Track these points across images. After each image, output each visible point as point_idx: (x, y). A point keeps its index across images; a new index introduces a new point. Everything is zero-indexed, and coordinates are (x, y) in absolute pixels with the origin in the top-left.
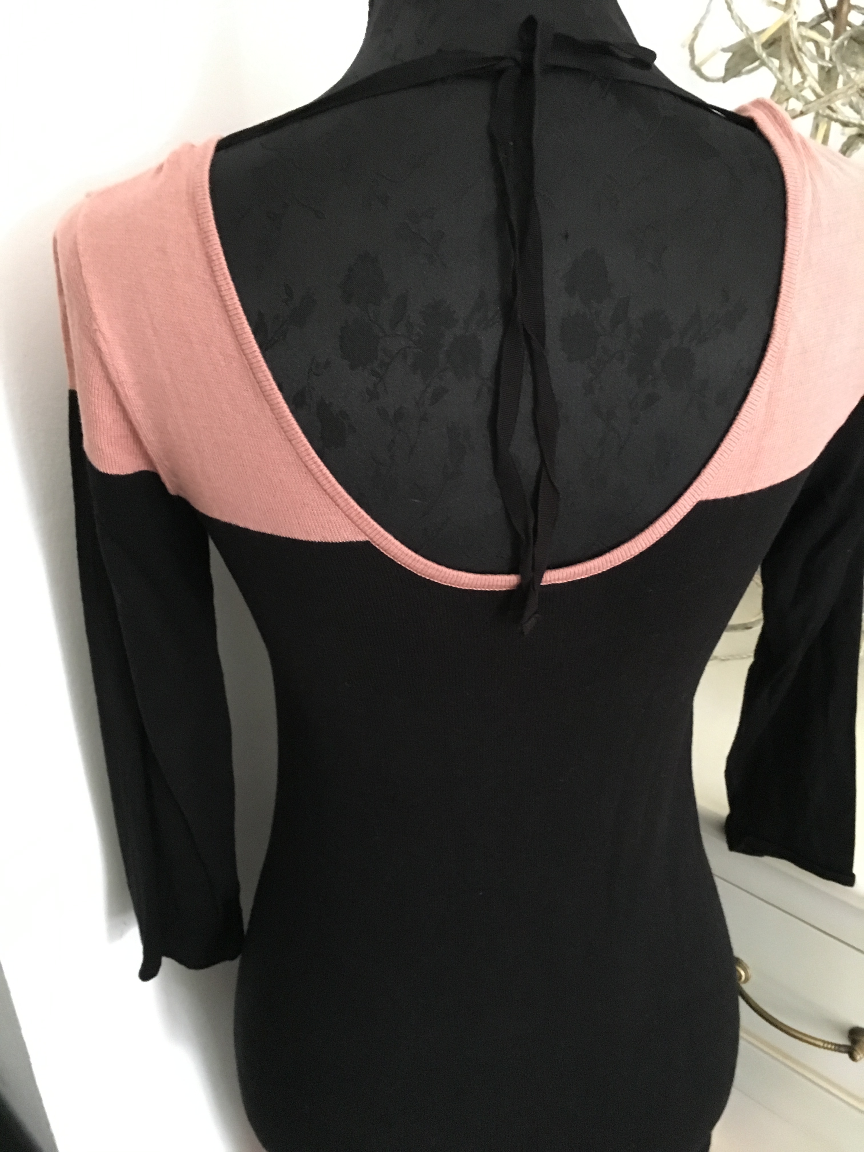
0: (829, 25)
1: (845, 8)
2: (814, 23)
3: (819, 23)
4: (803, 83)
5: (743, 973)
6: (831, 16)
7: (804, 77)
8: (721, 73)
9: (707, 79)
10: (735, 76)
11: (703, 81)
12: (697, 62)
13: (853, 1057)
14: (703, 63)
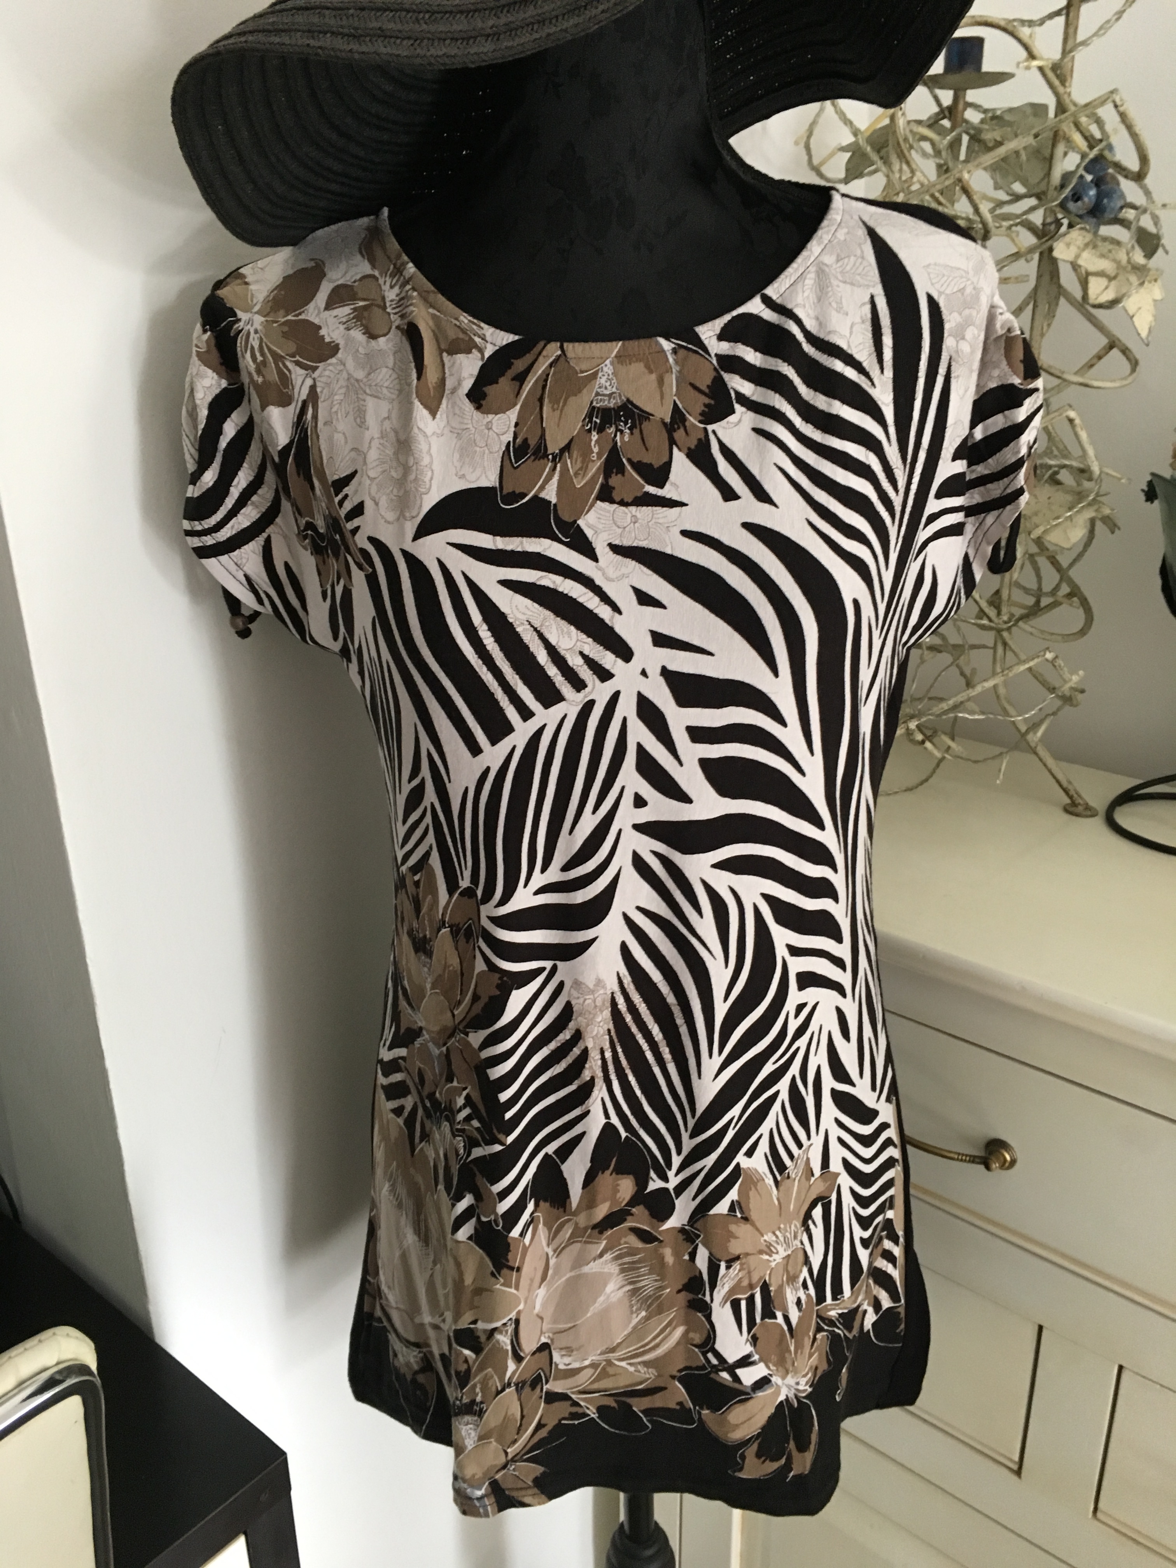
0: (946, 123)
1: (961, 106)
2: (931, 121)
3: (936, 122)
4: (912, 177)
6: (947, 113)
7: (913, 172)
8: (843, 174)
10: (856, 178)
12: (816, 162)
13: (988, 1168)
14: (822, 163)
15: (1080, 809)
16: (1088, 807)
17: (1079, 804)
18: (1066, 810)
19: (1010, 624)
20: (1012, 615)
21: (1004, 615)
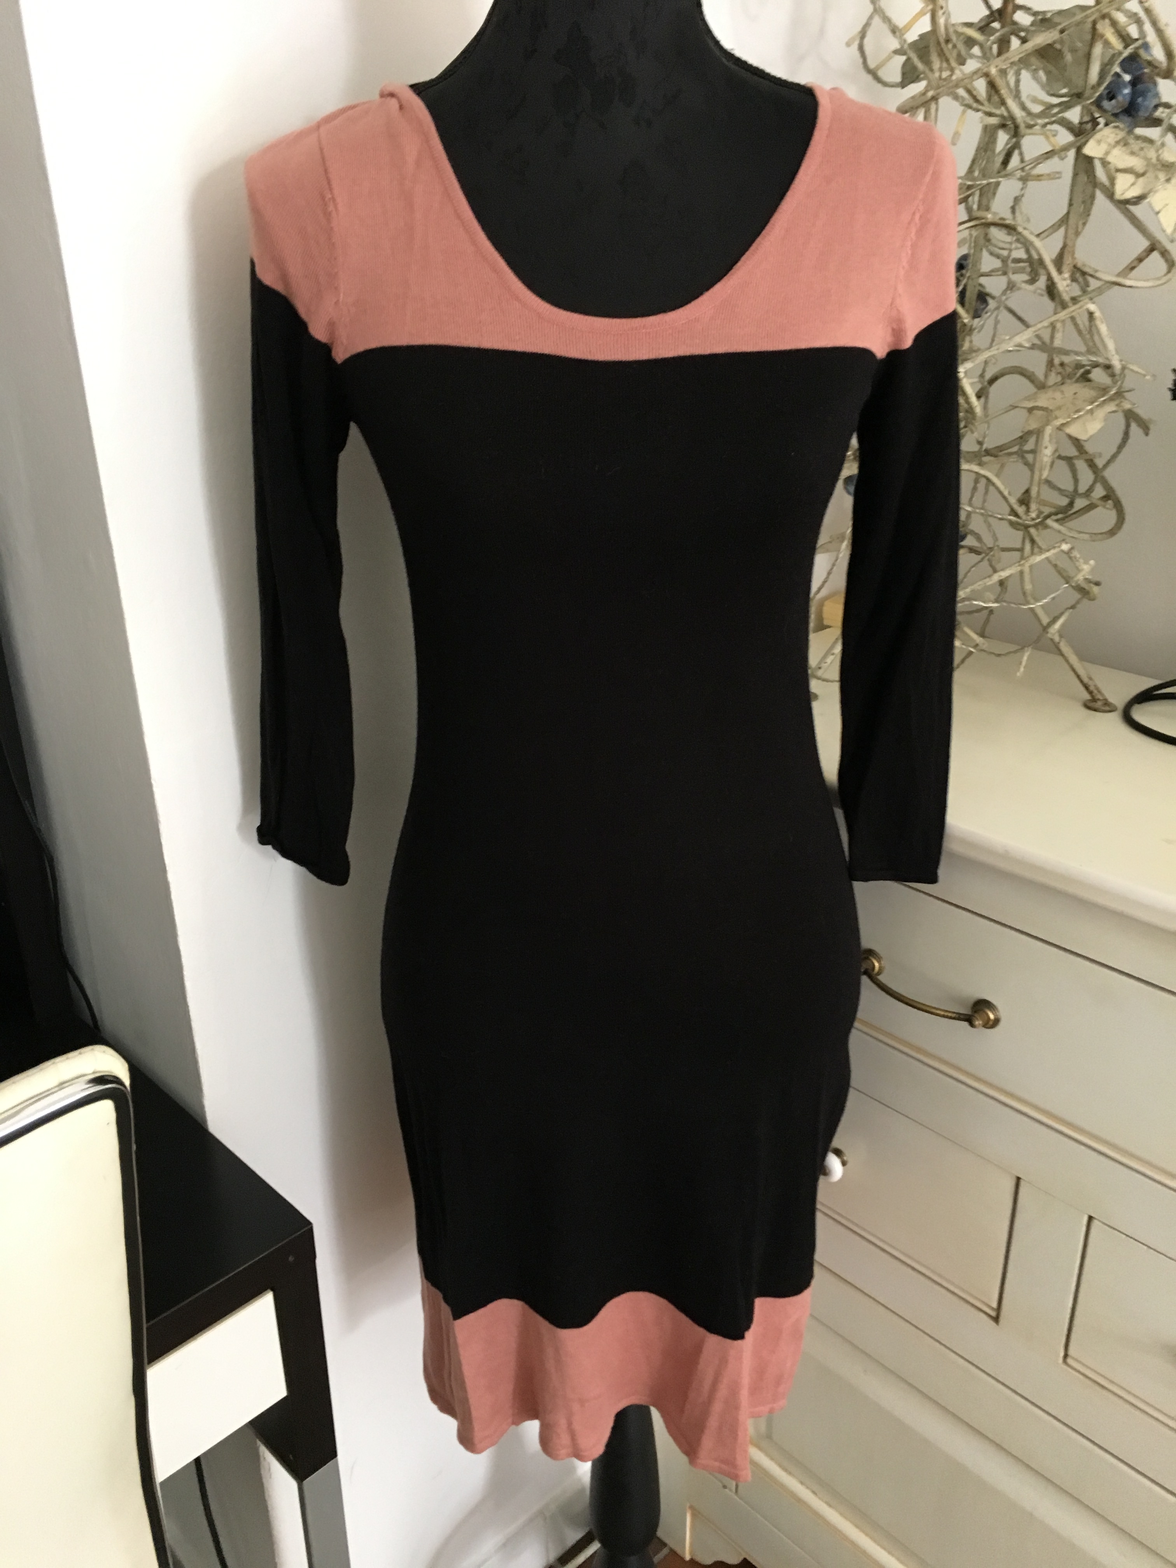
0: (996, 25)
1: (1010, 8)
2: (983, 24)
3: (988, 25)
5: (877, 964)
6: (996, 15)
8: (898, 78)
9: (885, 84)
10: (913, 82)
11: (879, 86)
12: (872, 65)
13: (972, 1026)
14: (879, 67)
15: (1099, 704)
16: (1106, 703)
17: (1099, 699)
18: (1088, 706)
19: (1038, 521)
20: (1040, 512)
21: (1033, 512)
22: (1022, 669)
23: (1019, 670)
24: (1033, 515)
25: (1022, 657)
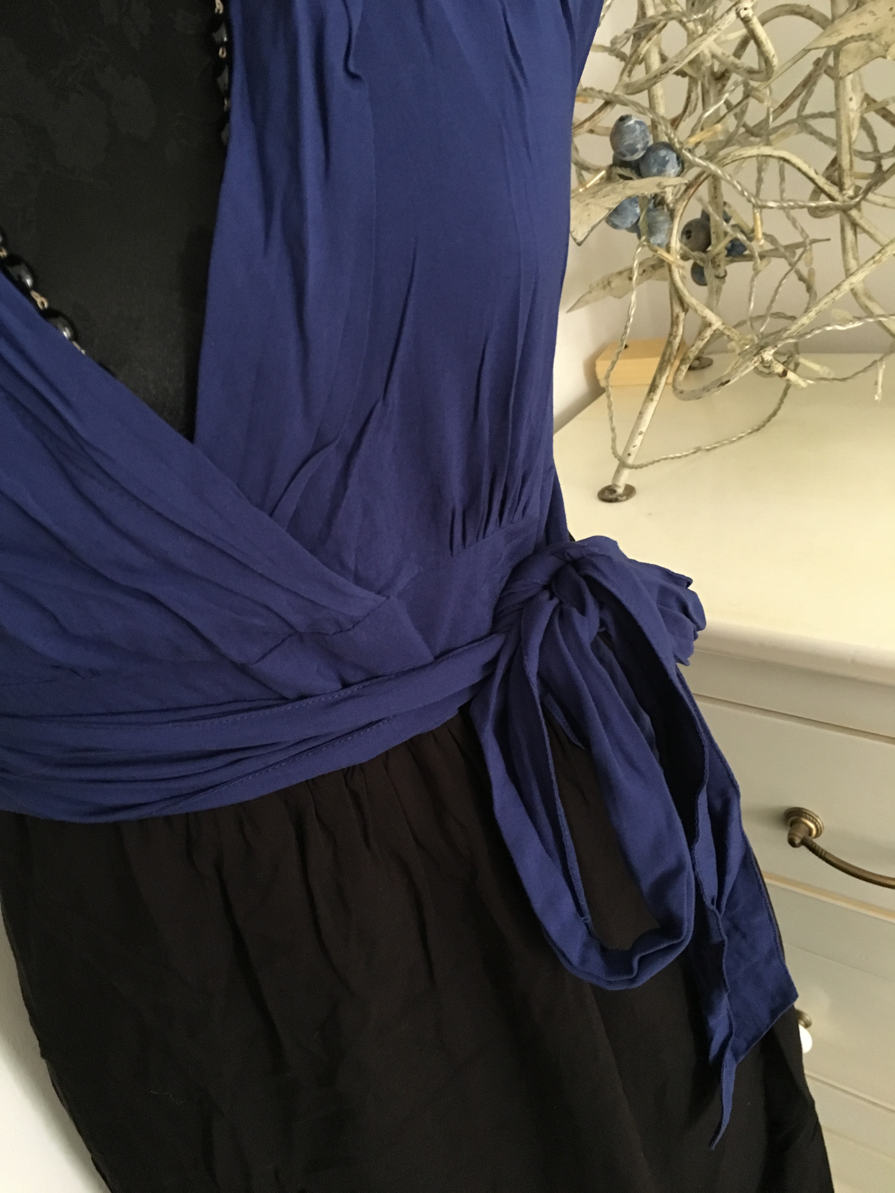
5: (812, 826)
19: (858, 199)
20: (857, 188)
21: (849, 189)
22: (880, 391)
23: (876, 393)
24: (851, 193)
25: (877, 376)
